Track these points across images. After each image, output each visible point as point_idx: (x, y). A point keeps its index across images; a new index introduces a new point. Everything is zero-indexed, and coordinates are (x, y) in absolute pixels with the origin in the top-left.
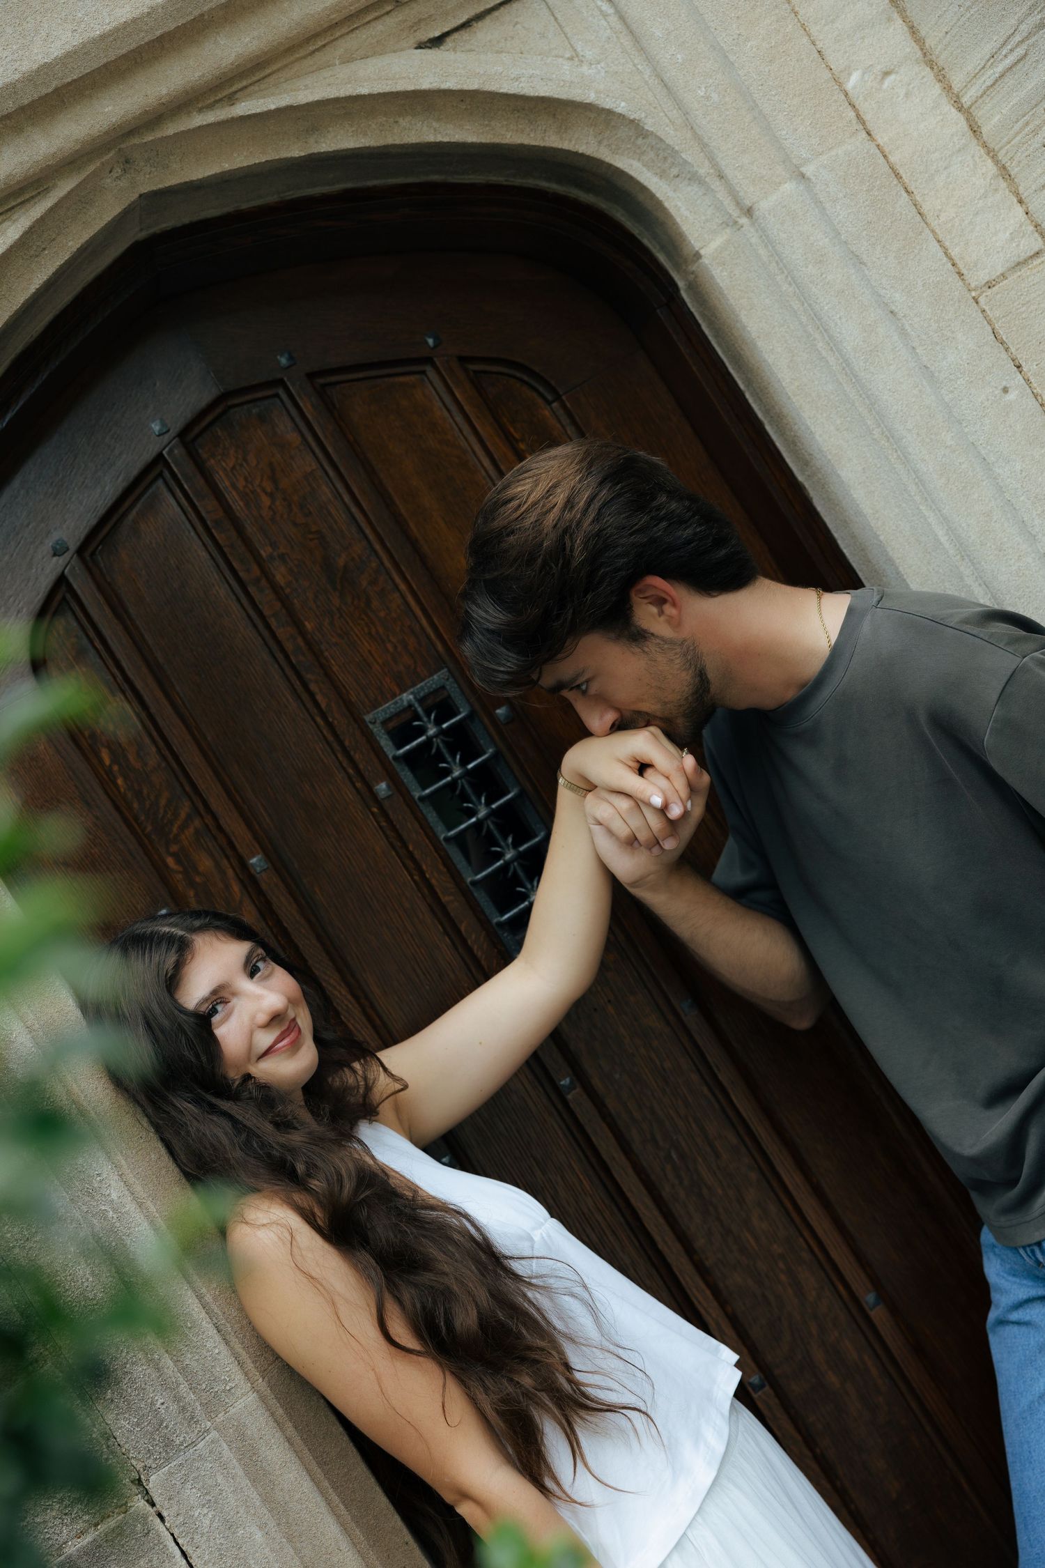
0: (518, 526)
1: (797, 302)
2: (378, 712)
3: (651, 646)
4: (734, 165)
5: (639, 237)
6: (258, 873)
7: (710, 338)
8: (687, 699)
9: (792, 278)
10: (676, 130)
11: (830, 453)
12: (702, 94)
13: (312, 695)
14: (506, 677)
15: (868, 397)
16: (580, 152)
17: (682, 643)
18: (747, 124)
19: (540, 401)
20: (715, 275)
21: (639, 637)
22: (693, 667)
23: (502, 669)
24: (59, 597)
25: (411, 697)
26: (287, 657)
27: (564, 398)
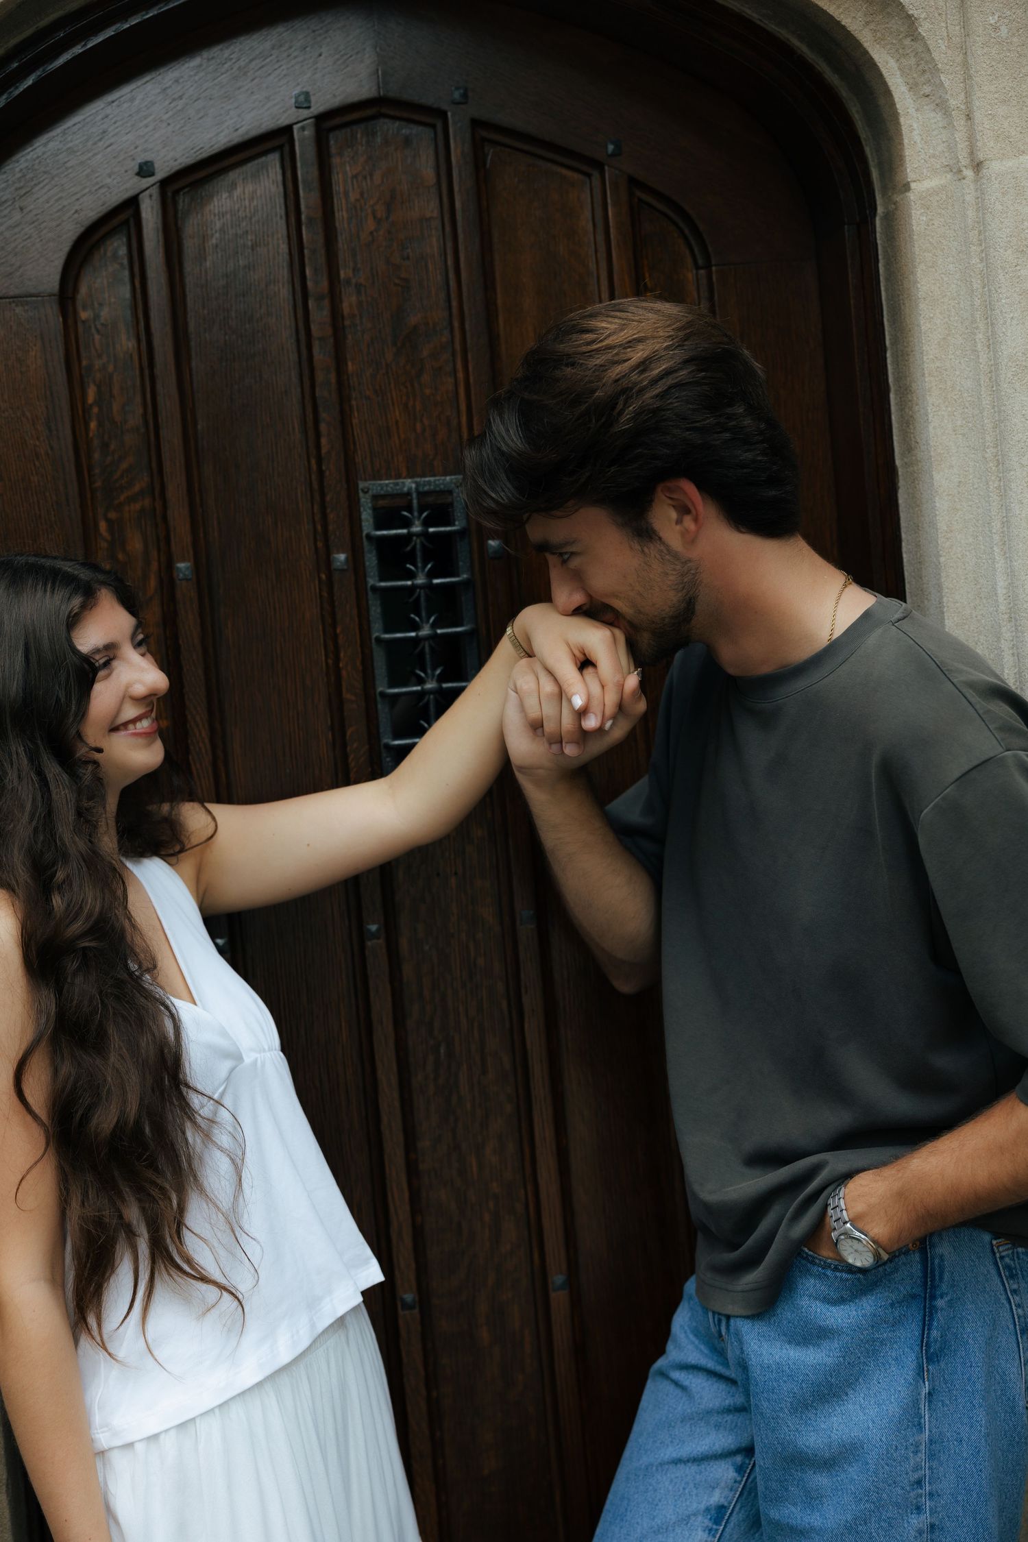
0: (581, 361)
1: (979, 282)
2: (374, 484)
3: (653, 550)
4: (987, 111)
5: (864, 143)
6: (179, 580)
7: (882, 279)
8: (663, 619)
9: (986, 255)
10: (948, 47)
11: (935, 450)
12: (992, 22)
13: (318, 435)
14: (493, 505)
15: (999, 412)
16: (843, 23)
17: (686, 562)
18: (1022, 75)
19: (689, 260)
20: (913, 214)
21: (644, 533)
22: (685, 591)
23: (493, 495)
24: (122, 217)
25: (414, 486)
26: (313, 387)
27: (714, 268)
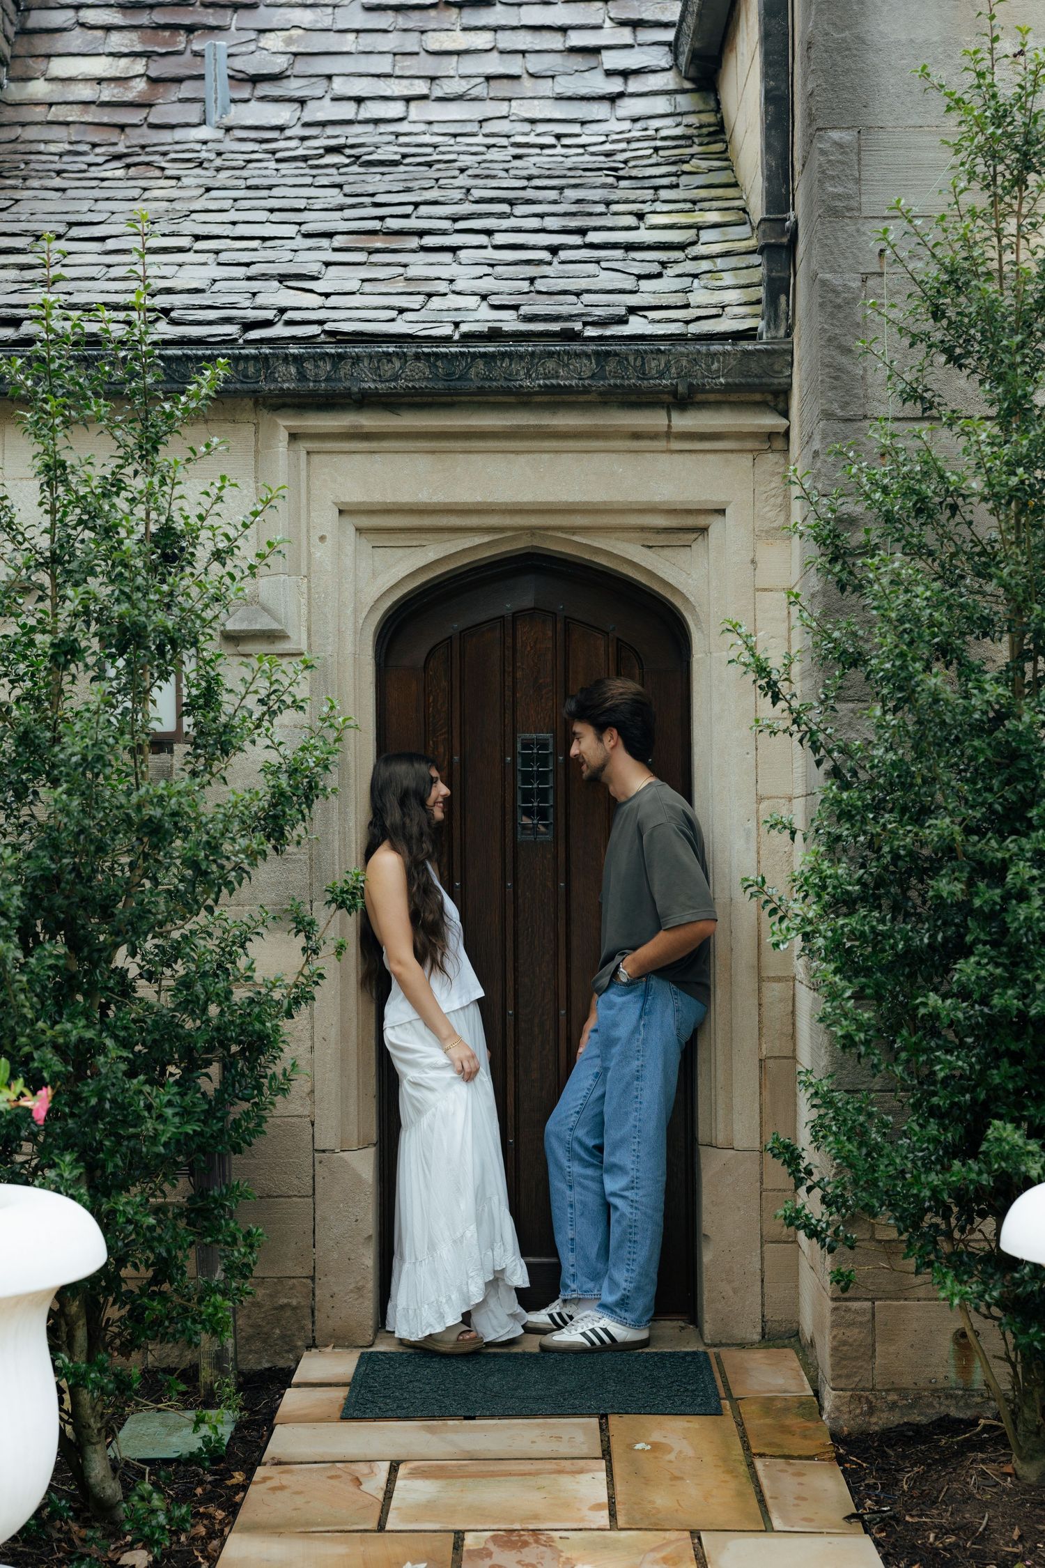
2: (523, 735)
6: (455, 763)
10: (705, 616)
12: (716, 610)
13: (505, 716)
24: (446, 643)
25: (536, 736)
26: (504, 701)
27: (644, 670)
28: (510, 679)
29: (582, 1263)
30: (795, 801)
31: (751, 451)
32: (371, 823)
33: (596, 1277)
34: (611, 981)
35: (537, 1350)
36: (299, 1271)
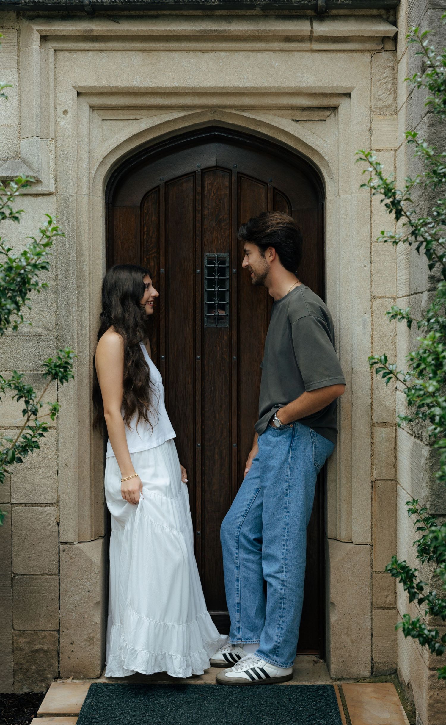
2: (208, 254)
3: (263, 259)
4: (341, 184)
6: (161, 273)
7: (325, 217)
10: (336, 169)
17: (268, 265)
19: (287, 207)
21: (263, 256)
22: (266, 271)
24: (156, 190)
25: (217, 255)
27: (292, 209)
28: (200, 215)
29: (244, 619)
30: (397, 300)
31: (370, 51)
32: (102, 315)
33: (254, 629)
34: (268, 426)
35: (214, 682)
36: (49, 627)
